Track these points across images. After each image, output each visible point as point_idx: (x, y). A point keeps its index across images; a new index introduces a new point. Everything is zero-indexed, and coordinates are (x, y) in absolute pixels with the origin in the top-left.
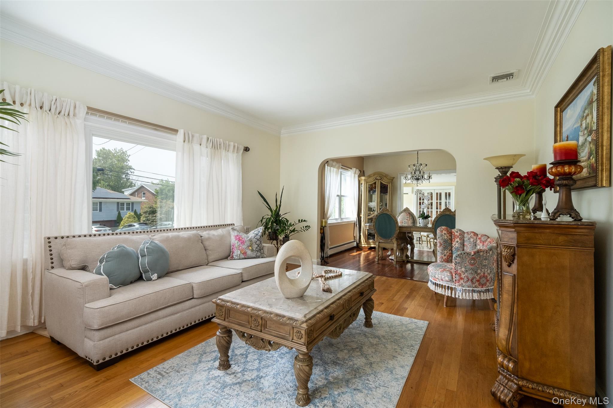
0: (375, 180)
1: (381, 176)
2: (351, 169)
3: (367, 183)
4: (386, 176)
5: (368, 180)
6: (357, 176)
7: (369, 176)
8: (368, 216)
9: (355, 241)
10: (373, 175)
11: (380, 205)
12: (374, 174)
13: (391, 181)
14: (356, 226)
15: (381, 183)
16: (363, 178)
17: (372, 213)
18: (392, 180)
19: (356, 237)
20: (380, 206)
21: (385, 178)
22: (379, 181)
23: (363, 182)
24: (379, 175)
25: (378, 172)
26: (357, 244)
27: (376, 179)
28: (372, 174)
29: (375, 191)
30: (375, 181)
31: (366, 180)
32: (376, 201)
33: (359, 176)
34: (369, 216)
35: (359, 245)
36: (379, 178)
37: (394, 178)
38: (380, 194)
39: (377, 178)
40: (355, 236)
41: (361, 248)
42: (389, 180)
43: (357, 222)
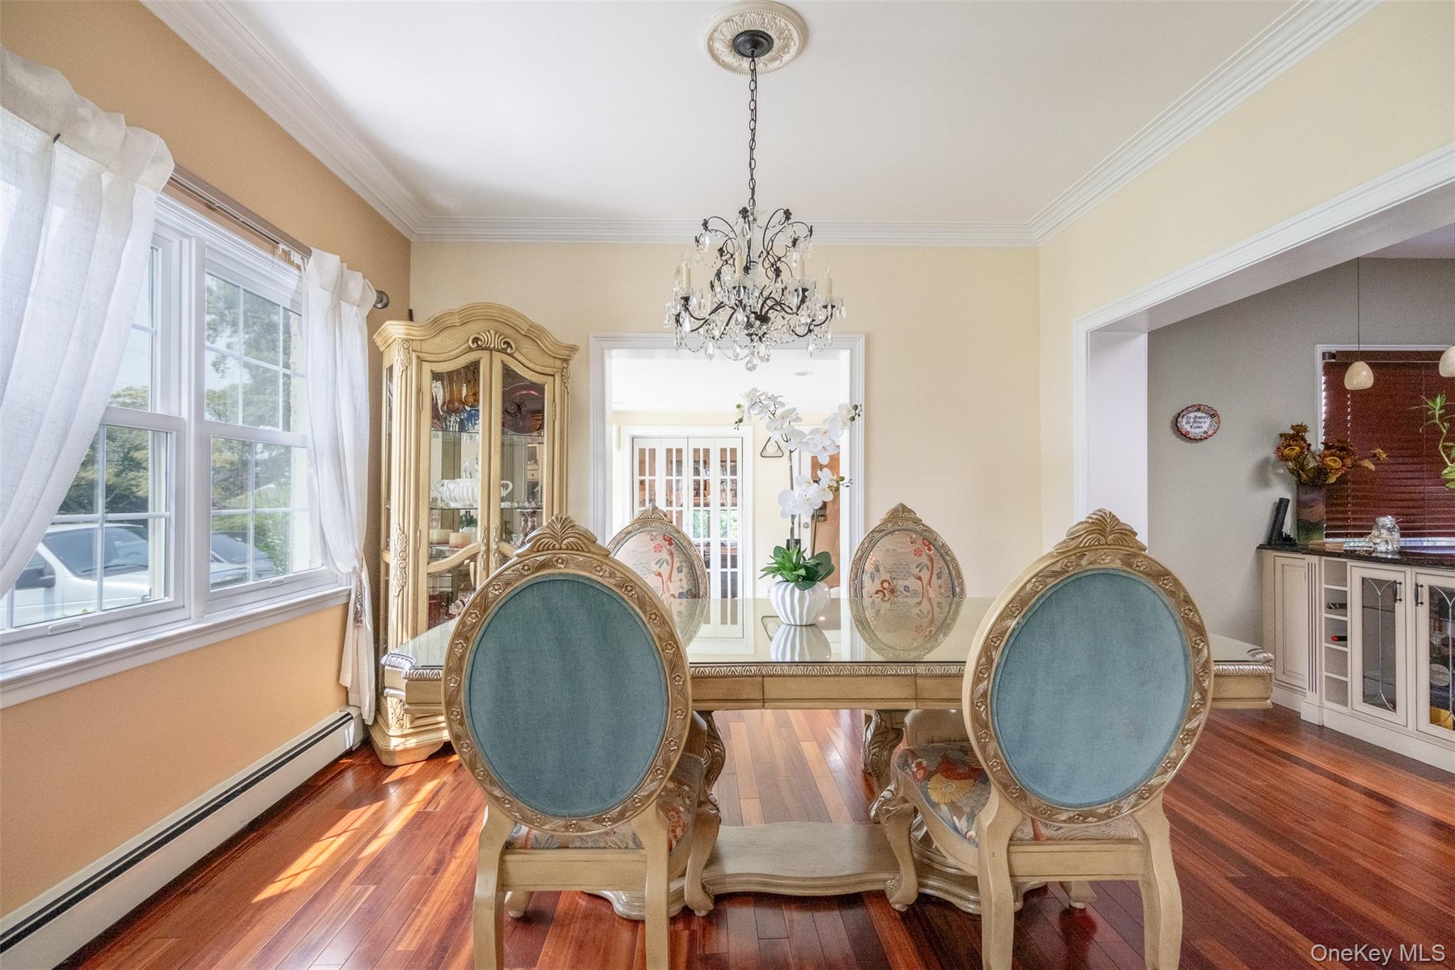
0: (471, 350)
1: (508, 331)
2: (306, 252)
3: (421, 360)
4: (534, 334)
5: (427, 346)
6: (354, 317)
7: (439, 325)
8: (432, 558)
9: (346, 718)
10: (456, 320)
11: (504, 493)
12: (468, 316)
13: (558, 363)
14: (358, 620)
15: (508, 373)
16: (395, 329)
17: (454, 538)
18: (566, 361)
19: (359, 692)
20: (503, 500)
21: (527, 347)
22: (498, 357)
23: (395, 358)
24: (494, 325)
25: (490, 306)
26: (366, 729)
27: (479, 348)
28: (451, 314)
29: (473, 416)
30: (473, 356)
31: (416, 345)
32: (479, 475)
33: (373, 324)
34: (441, 555)
35: (376, 736)
36: (495, 342)
37: (573, 349)
38: (503, 433)
39: (483, 337)
40: (348, 684)
41: (385, 760)
42: (550, 361)
43: (359, 599)
